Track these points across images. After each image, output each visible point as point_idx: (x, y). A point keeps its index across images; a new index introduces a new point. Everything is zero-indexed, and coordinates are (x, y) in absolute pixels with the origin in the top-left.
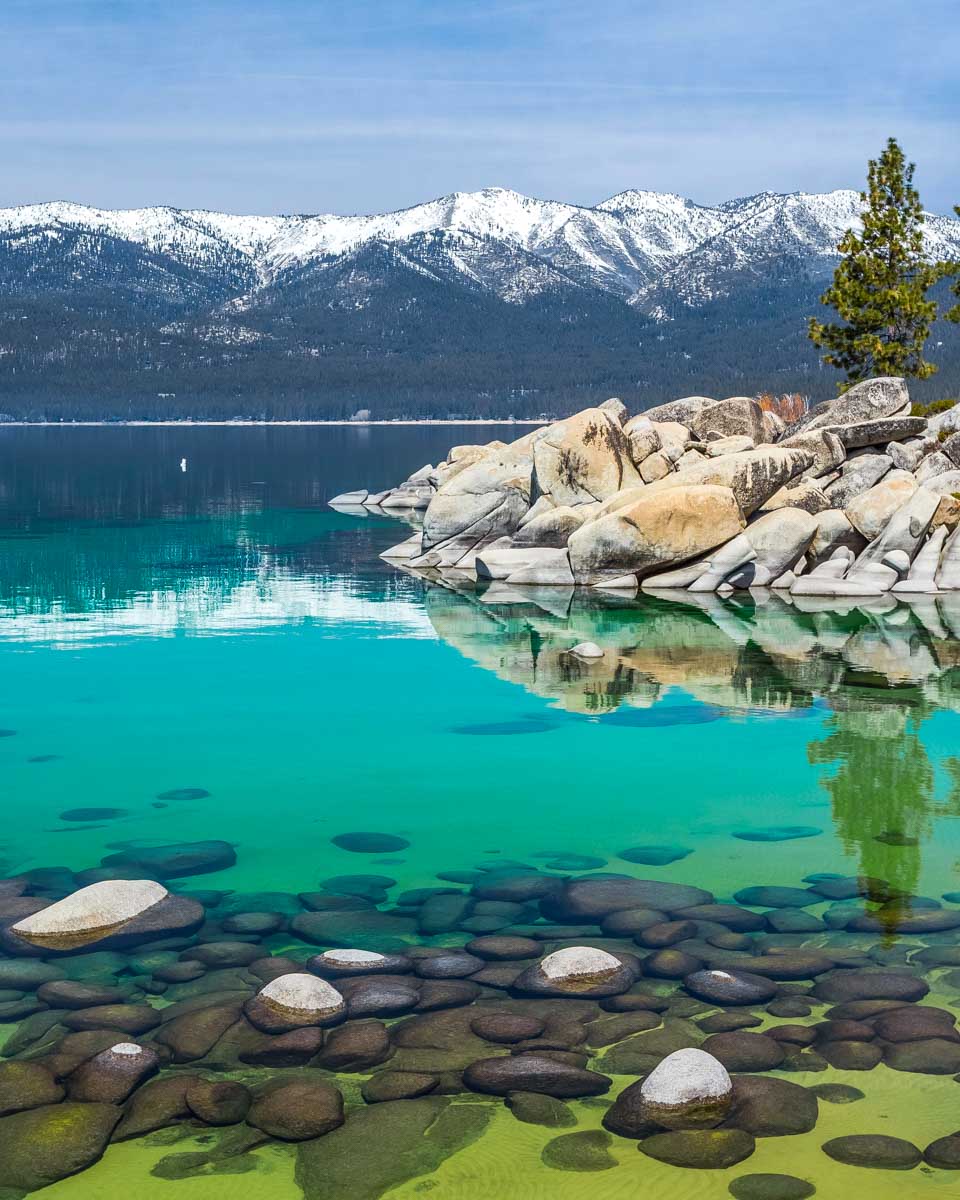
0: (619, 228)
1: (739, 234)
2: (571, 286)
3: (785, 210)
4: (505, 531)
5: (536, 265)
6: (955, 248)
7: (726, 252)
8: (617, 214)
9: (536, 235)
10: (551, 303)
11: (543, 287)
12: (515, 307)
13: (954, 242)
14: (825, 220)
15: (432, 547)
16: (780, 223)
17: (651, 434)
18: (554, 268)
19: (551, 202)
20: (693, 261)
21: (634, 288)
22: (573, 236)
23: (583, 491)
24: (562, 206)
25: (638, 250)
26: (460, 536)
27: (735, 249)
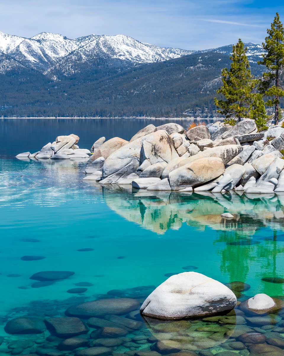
0: (40, 46)
1: (84, 50)
2: (22, 68)
3: (100, 41)
4: (132, 171)
5: (9, 59)
6: (158, 57)
7: (79, 56)
8: (39, 41)
9: (9, 48)
10: (15, 74)
11: (12, 68)
12: (2, 75)
13: (158, 54)
14: (114, 45)
15: (107, 177)
16: (98, 46)
17: (180, 138)
18: (16, 61)
19: (14, 36)
20: (67, 59)
21: (46, 68)
22: (23, 49)
23: (160, 158)
24: (18, 38)
25: (47, 55)
26: (116, 173)
27: (82, 55)
